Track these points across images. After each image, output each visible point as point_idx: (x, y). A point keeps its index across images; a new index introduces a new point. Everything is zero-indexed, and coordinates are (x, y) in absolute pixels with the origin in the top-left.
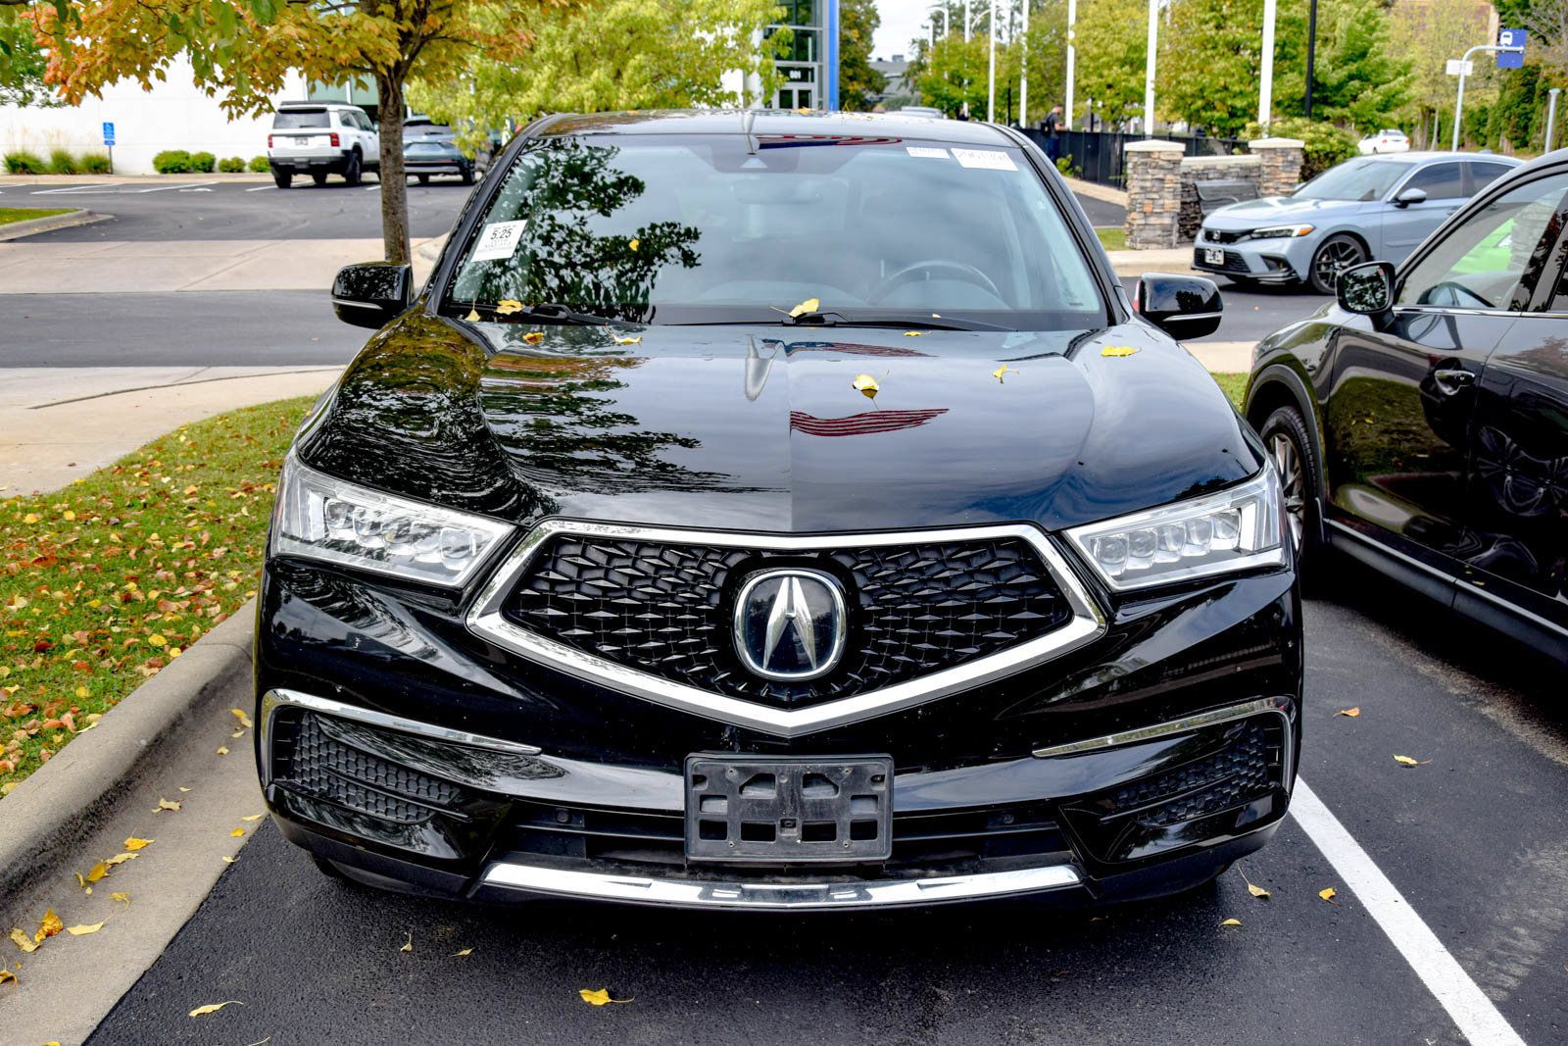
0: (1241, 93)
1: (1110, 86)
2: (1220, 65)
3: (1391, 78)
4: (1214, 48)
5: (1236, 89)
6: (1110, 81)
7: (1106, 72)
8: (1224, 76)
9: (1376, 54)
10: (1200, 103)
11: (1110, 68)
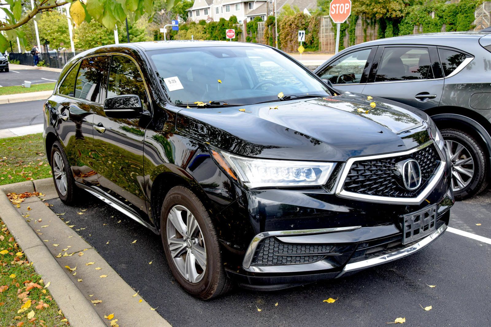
0: (105, 39)
1: (54, 39)
2: (98, 31)
3: (140, 34)
4: (95, 26)
5: (104, 38)
6: (55, 37)
7: (53, 35)
8: (100, 34)
9: (135, 28)
10: (94, 42)
11: (54, 34)
